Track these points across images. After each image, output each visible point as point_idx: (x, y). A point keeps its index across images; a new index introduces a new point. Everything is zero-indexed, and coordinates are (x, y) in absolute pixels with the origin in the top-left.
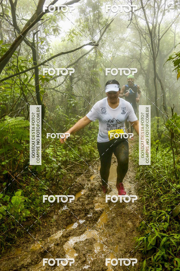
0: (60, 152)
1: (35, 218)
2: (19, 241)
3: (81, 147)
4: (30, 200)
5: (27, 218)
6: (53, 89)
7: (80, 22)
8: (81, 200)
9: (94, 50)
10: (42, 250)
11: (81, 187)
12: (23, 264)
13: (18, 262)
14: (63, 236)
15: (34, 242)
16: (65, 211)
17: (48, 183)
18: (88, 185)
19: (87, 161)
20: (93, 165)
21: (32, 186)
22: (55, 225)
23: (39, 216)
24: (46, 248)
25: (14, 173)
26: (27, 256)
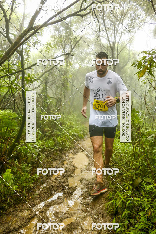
1: (21, 192)
2: (9, 210)
3: (55, 138)
4: (16, 178)
7: (55, 38)
8: (58, 179)
9: (65, 60)
10: (30, 216)
12: (15, 227)
13: (10, 226)
14: (45, 206)
15: (22, 211)
16: (45, 187)
17: (30, 165)
18: (62, 168)
19: (60, 149)
20: (65, 153)
21: (16, 167)
22: (38, 198)
23: (25, 190)
24: (33, 214)
25: (2, 156)
26: (17, 221)
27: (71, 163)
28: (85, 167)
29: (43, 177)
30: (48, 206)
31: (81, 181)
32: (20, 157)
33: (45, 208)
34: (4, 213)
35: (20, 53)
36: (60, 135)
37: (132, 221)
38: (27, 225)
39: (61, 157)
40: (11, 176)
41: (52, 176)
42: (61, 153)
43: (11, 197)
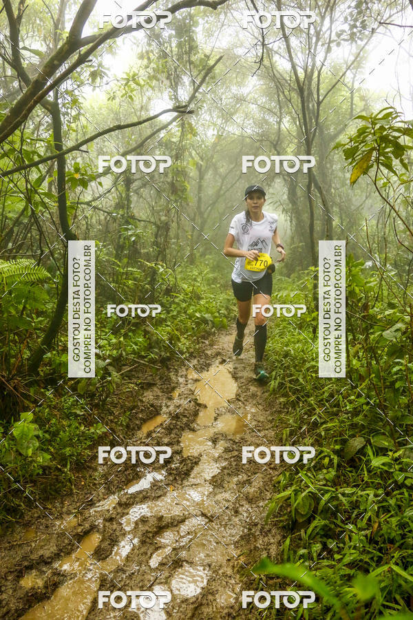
1: (59, 470)
2: (30, 513)
3: (151, 329)
4: (47, 436)
5: (44, 468)
6: (88, 204)
7: (149, 59)
8: (154, 435)
9: (178, 120)
10: (79, 530)
11: (155, 412)
12: (43, 555)
13: (31, 552)
14: (120, 504)
15: (60, 517)
17: (83, 401)
18: (168, 407)
19: (163, 358)
20: (176, 368)
21: (49, 406)
22: (102, 484)
23: (69, 463)
24: (87, 525)
25: (11, 379)
26: (49, 541)
27: (190, 394)
28: (226, 405)
29: (116, 430)
30: (125, 505)
31: (214, 441)
32: (60, 379)
33: (119, 510)
34: (17, 522)
35: (50, 108)
36: (165, 320)
37: (332, 545)
38: (72, 550)
39: (165, 378)
40: (33, 430)
41: (139, 428)
42: (165, 369)
43: (34, 482)
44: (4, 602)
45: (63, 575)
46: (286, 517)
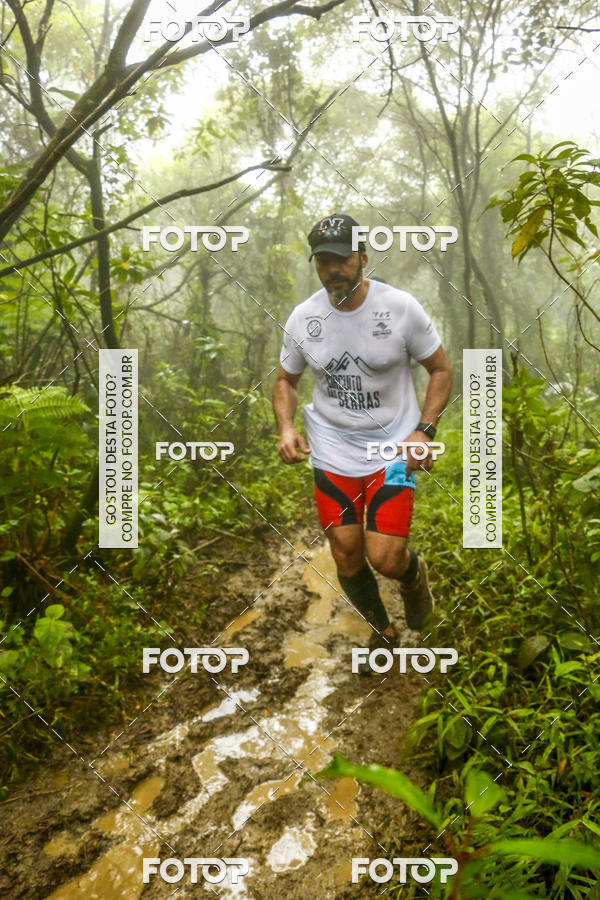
0: (175, 502)
1: (104, 688)
2: (60, 750)
4: (87, 640)
5: (82, 687)
6: (148, 308)
9: (274, 185)
10: (131, 774)
11: (246, 603)
12: (77, 810)
13: (61, 805)
14: (191, 737)
17: (140, 590)
18: (263, 597)
19: (258, 528)
20: (276, 541)
21: (91, 598)
22: (166, 709)
23: (117, 679)
24: (142, 767)
25: (36, 559)
26: (87, 789)
27: (296, 580)
29: (187, 630)
30: (200, 738)
31: (331, 646)
32: (108, 559)
33: (189, 746)
34: (42, 763)
35: (86, 169)
36: (260, 474)
38: (120, 803)
39: (260, 556)
40: (64, 630)
41: (222, 628)
42: (261, 543)
43: (67, 705)
44: (21, 877)
45: (106, 839)
46: (432, 753)
